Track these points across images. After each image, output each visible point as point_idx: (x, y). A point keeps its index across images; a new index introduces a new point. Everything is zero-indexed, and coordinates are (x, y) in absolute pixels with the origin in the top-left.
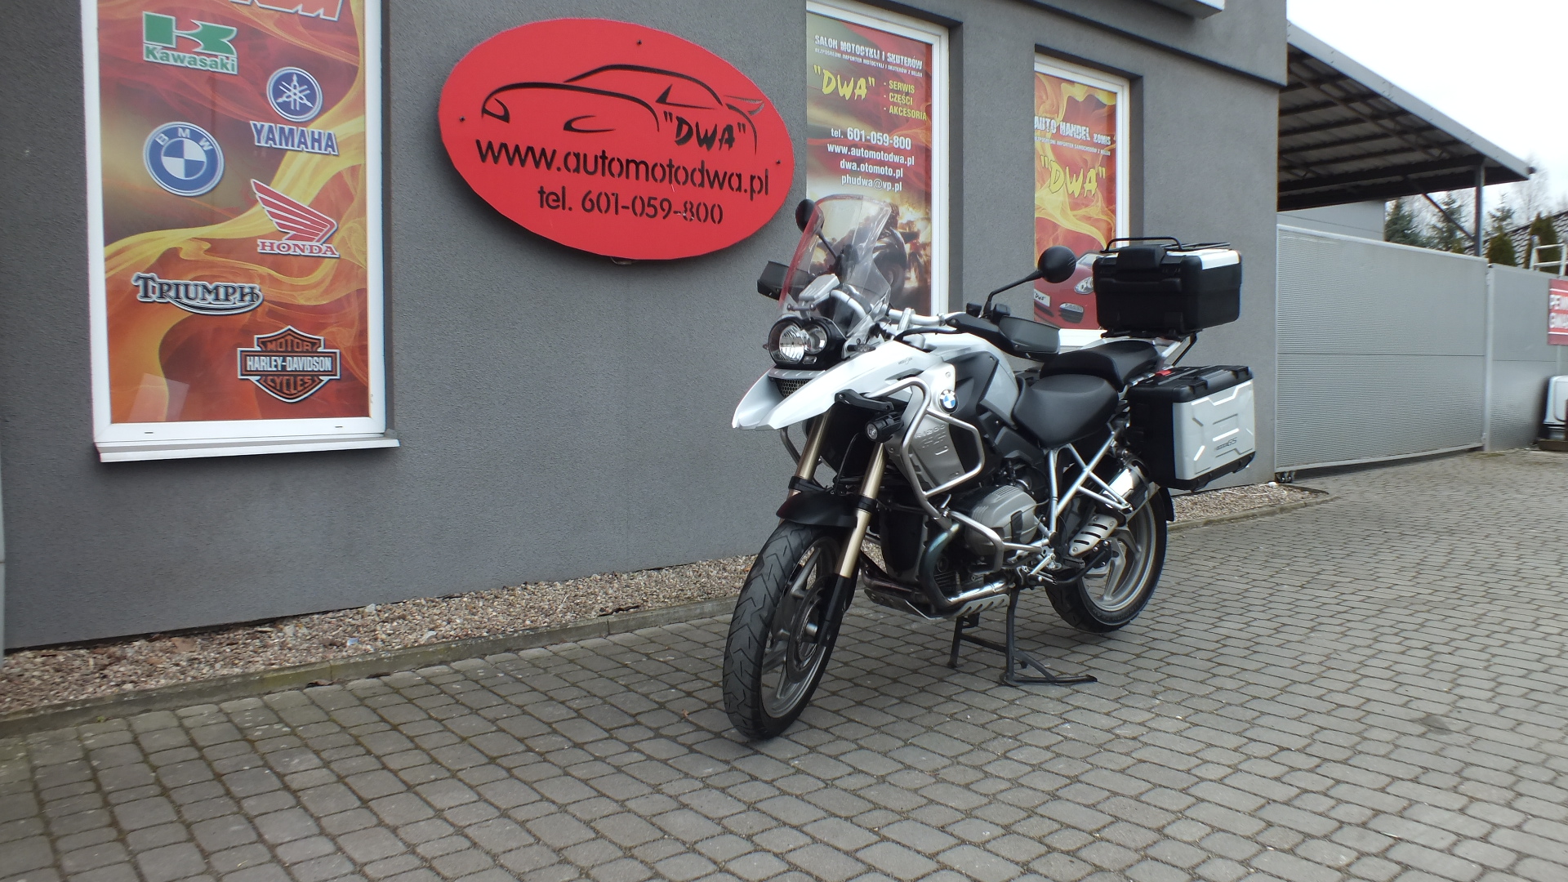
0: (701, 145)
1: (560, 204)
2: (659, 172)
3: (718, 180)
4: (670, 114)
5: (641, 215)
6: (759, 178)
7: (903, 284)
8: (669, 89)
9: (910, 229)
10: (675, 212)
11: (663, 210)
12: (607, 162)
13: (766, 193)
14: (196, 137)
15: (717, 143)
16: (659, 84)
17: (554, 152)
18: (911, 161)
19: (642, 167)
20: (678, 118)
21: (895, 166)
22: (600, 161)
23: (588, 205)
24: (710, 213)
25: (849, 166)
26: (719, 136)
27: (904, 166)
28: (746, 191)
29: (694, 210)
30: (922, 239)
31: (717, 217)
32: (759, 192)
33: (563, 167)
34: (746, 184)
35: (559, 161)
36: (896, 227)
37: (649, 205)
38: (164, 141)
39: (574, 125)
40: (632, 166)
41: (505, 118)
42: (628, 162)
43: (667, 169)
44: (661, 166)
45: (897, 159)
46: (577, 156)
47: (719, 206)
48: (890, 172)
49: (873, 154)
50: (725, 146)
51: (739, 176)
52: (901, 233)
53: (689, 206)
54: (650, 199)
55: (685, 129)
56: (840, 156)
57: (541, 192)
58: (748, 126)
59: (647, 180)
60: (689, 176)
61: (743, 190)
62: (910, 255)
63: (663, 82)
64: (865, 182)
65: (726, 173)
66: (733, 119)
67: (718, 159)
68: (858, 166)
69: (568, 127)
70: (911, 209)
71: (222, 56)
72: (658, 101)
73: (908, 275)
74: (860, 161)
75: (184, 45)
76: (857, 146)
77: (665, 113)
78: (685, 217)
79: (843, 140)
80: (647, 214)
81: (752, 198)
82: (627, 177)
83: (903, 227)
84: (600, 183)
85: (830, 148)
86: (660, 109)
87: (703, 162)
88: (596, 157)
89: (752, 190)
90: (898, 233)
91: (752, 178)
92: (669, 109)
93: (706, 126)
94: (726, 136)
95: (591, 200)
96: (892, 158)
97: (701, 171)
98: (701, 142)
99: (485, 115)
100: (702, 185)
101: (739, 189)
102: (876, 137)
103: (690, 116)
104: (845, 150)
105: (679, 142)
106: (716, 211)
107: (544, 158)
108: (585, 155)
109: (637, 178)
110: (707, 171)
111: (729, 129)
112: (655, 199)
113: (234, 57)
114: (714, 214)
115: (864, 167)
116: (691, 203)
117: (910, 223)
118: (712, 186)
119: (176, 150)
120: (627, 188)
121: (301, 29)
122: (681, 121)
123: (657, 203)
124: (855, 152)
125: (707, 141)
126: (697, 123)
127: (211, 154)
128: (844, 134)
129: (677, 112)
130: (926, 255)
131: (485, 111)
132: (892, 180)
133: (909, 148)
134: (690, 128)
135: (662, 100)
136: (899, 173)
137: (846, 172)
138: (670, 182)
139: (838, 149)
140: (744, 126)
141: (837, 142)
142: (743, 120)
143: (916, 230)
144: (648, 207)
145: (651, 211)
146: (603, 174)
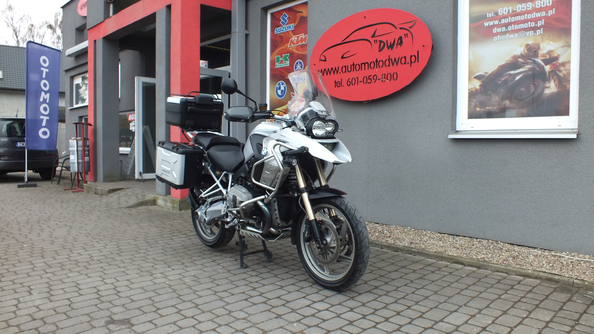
0: (388, 49)
1: (341, 85)
2: (372, 65)
3: (395, 62)
4: (376, 40)
5: (366, 83)
6: (414, 56)
7: (543, 90)
8: (376, 30)
9: (550, 55)
10: (379, 79)
11: (374, 79)
12: (355, 66)
13: (418, 62)
14: (283, 84)
15: (395, 46)
16: (371, 30)
17: (339, 67)
18: (551, 13)
19: (366, 65)
20: (379, 41)
21: (536, 20)
22: (352, 66)
23: (349, 84)
24: (392, 77)
25: (499, 30)
26: (396, 43)
27: (546, 18)
28: (408, 63)
29: (386, 77)
30: (561, 60)
31: (395, 78)
32: (414, 62)
33: (341, 73)
34: (408, 60)
35: (340, 70)
36: (537, 57)
37: (369, 79)
38: (278, 86)
39: (344, 56)
40: (363, 65)
41: (325, 60)
42: (362, 64)
43: (375, 63)
44: (373, 62)
45: (538, 15)
46: (345, 67)
47: (396, 73)
48: (533, 24)
49: (518, 18)
50: (399, 46)
51: (405, 58)
52: (542, 60)
53: (384, 76)
54: (369, 76)
55: (382, 44)
56: (494, 26)
57: (335, 82)
58: (409, 34)
59: (368, 69)
60: (384, 63)
61: (407, 63)
62: (550, 72)
63: (372, 29)
64: (512, 36)
65: (399, 58)
66: (402, 33)
67: (396, 53)
68: (507, 28)
69: (342, 57)
70: (551, 43)
71: (287, 62)
72: (372, 37)
73: (548, 85)
74: (506, 25)
75: (282, 62)
76: (505, 17)
77: (375, 41)
78: (382, 81)
79: (497, 16)
80: (368, 83)
81: (411, 66)
82: (361, 70)
83: (543, 55)
84: (353, 75)
85: (486, 24)
86: (372, 40)
87: (389, 56)
88: (351, 65)
89: (411, 62)
90: (539, 60)
91: (411, 56)
92: (375, 39)
93: (391, 40)
94: (399, 42)
95: (350, 82)
96: (534, 15)
97: (389, 60)
98: (388, 48)
99: (321, 61)
100: (389, 65)
101: (405, 63)
102: (519, 7)
103: (383, 39)
104: (496, 22)
105: (380, 51)
106: (395, 75)
107: (335, 70)
108: (348, 66)
109: (365, 69)
110: (391, 59)
111: (400, 38)
112: (371, 76)
113: (289, 61)
114: (393, 77)
115: (510, 28)
116: (385, 74)
117: (550, 52)
118: (393, 64)
119: (280, 88)
120: (361, 74)
121: (300, 49)
122: (381, 42)
123: (371, 77)
124: (503, 21)
125: (391, 46)
126: (387, 40)
127: (285, 87)
128: (496, 13)
129: (378, 39)
130: (566, 70)
131: (320, 60)
132: (535, 29)
133: (551, 4)
134: (384, 43)
135: (373, 36)
136: (540, 23)
137: (497, 34)
138: (377, 68)
139: (491, 23)
140: (407, 34)
141: (492, 19)
142: (406, 32)
143: (556, 55)
144: (368, 80)
145: (369, 81)
146: (354, 71)
